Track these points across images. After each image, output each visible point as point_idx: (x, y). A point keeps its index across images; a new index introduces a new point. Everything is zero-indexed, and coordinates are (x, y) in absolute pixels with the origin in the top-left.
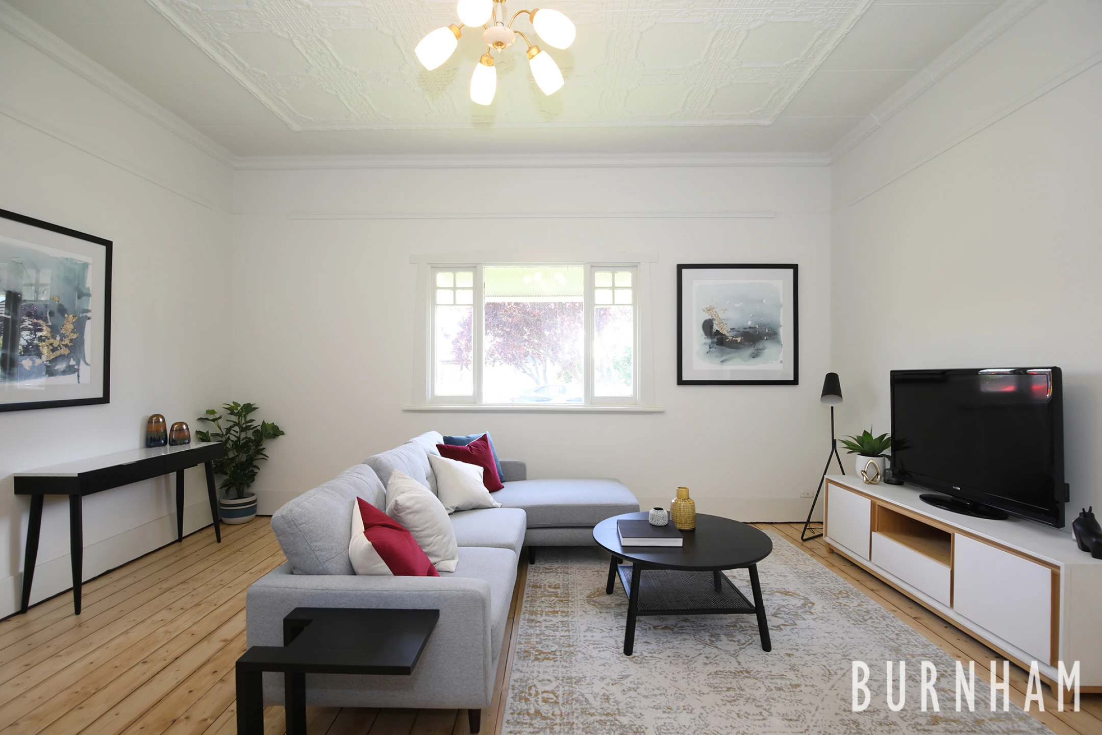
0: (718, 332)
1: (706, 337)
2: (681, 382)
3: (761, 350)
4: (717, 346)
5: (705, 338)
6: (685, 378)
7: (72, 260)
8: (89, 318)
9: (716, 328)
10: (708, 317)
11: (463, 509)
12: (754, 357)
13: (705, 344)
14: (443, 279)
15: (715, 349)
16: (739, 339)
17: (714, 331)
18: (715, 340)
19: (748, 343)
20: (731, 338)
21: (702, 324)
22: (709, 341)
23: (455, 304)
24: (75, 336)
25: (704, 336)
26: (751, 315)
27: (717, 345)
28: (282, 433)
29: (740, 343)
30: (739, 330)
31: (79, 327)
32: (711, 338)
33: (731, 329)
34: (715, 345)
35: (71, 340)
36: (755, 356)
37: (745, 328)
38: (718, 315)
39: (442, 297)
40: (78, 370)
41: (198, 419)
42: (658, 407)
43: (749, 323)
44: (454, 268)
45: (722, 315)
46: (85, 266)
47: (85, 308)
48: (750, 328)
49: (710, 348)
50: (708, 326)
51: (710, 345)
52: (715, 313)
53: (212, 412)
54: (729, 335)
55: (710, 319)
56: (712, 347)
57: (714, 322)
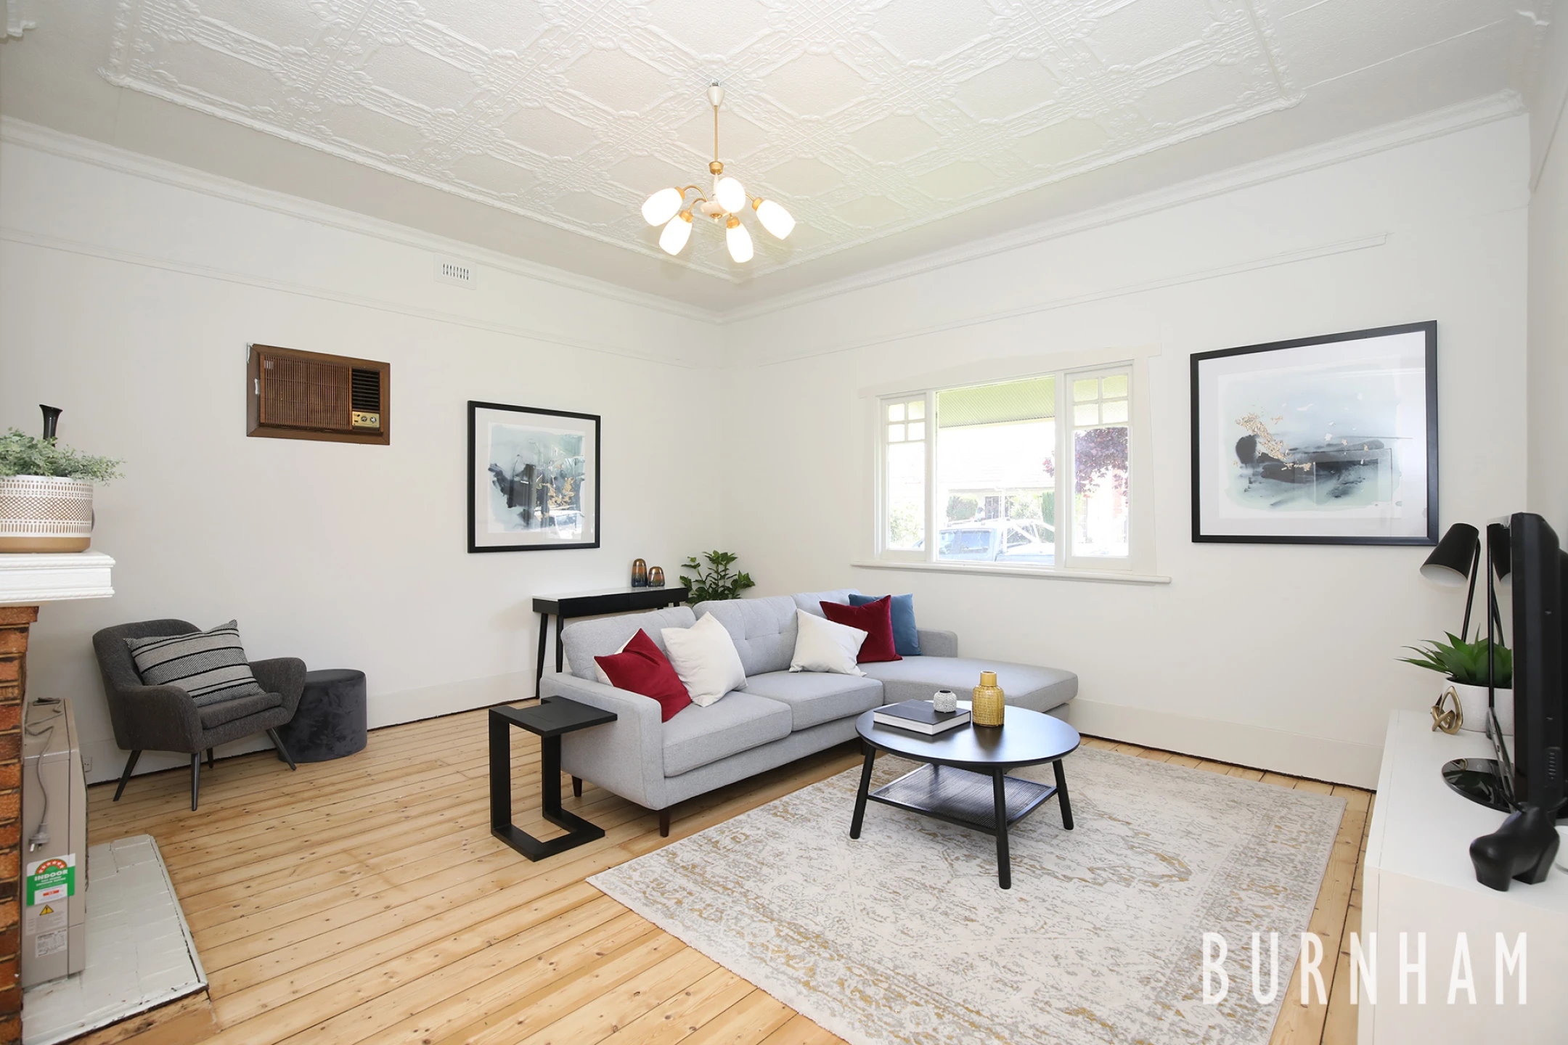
0: (1265, 457)
1: (1244, 465)
2: (1197, 537)
3: (1352, 482)
4: (1264, 480)
5: (1241, 467)
6: (1204, 531)
7: (569, 435)
8: (583, 480)
9: (1261, 448)
10: (1246, 433)
11: (811, 669)
12: (1337, 497)
13: (1241, 476)
14: (895, 412)
15: (1260, 485)
16: (1307, 467)
17: (1258, 454)
18: (1260, 470)
19: (1326, 473)
20: (1291, 464)
21: (1235, 445)
22: (1249, 471)
23: (907, 441)
24: (572, 494)
25: (1240, 464)
26: (1331, 424)
27: (1263, 477)
28: (754, 585)
29: (1310, 473)
30: (1306, 451)
31: (576, 488)
32: (1253, 467)
33: (1291, 450)
34: (1260, 478)
35: (570, 498)
36: (1338, 494)
37: (1319, 447)
38: (1265, 428)
39: (895, 433)
40: (575, 521)
41: (683, 566)
42: (1161, 575)
43: (1328, 438)
44: (904, 397)
45: (1272, 428)
46: (580, 439)
47: (580, 471)
48: (1329, 445)
49: (1251, 483)
50: (1246, 449)
51: (1250, 478)
52: (1259, 426)
53: (693, 560)
54: (1288, 461)
55: (1250, 436)
56: (1255, 482)
57: (1258, 440)
